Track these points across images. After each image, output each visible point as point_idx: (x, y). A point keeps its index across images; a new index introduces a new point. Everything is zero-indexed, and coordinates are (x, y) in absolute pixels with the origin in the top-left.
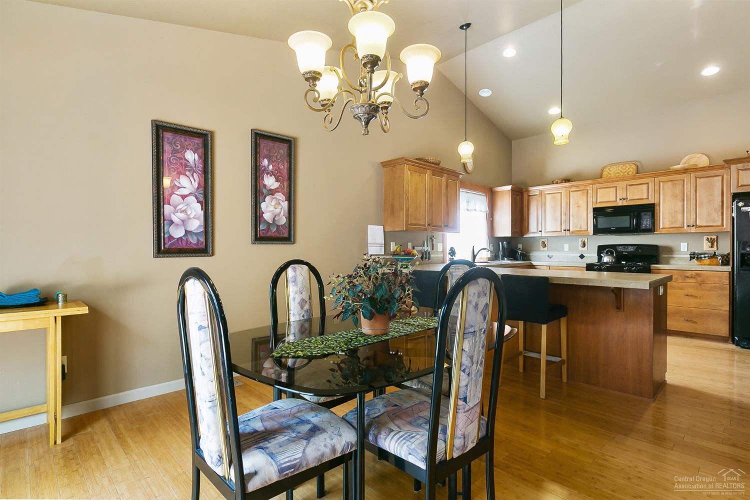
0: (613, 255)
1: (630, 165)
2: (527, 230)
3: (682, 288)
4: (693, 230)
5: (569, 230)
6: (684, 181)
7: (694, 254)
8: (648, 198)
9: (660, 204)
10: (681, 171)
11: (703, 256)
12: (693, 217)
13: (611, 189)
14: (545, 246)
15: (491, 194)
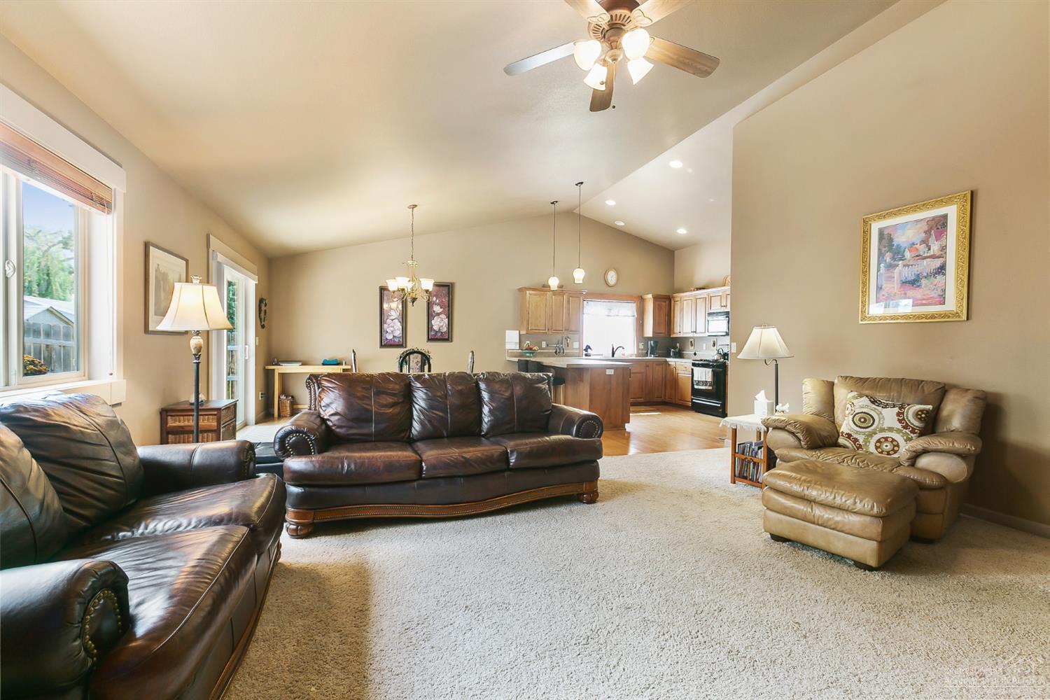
0: (721, 353)
2: (673, 331)
13: (718, 297)
14: (692, 345)
15: (641, 300)
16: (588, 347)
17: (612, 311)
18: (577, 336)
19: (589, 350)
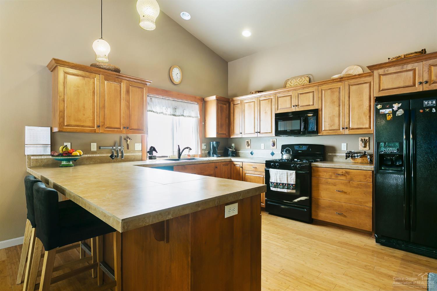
0: (290, 153)
1: (305, 78)
2: (233, 133)
3: (335, 185)
4: (347, 132)
5: (260, 132)
6: (340, 88)
7: (349, 153)
8: (313, 105)
9: (322, 109)
10: (337, 80)
11: (356, 155)
12: (347, 120)
13: (288, 97)
14: (249, 145)
15: (203, 103)
16: (153, 149)
17: (177, 110)
18: (139, 136)
19: (154, 152)
